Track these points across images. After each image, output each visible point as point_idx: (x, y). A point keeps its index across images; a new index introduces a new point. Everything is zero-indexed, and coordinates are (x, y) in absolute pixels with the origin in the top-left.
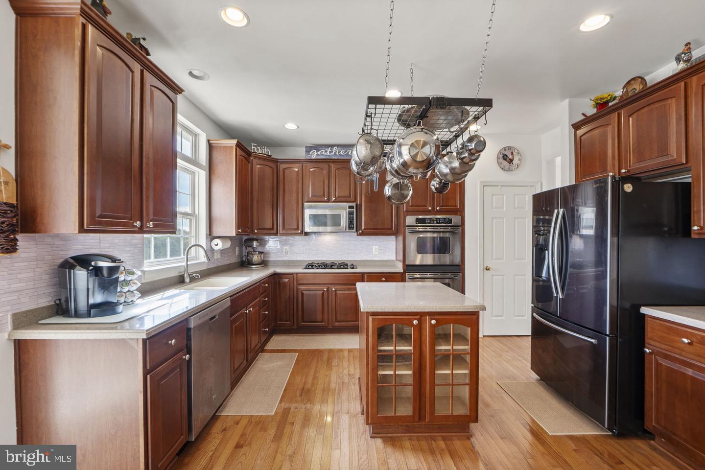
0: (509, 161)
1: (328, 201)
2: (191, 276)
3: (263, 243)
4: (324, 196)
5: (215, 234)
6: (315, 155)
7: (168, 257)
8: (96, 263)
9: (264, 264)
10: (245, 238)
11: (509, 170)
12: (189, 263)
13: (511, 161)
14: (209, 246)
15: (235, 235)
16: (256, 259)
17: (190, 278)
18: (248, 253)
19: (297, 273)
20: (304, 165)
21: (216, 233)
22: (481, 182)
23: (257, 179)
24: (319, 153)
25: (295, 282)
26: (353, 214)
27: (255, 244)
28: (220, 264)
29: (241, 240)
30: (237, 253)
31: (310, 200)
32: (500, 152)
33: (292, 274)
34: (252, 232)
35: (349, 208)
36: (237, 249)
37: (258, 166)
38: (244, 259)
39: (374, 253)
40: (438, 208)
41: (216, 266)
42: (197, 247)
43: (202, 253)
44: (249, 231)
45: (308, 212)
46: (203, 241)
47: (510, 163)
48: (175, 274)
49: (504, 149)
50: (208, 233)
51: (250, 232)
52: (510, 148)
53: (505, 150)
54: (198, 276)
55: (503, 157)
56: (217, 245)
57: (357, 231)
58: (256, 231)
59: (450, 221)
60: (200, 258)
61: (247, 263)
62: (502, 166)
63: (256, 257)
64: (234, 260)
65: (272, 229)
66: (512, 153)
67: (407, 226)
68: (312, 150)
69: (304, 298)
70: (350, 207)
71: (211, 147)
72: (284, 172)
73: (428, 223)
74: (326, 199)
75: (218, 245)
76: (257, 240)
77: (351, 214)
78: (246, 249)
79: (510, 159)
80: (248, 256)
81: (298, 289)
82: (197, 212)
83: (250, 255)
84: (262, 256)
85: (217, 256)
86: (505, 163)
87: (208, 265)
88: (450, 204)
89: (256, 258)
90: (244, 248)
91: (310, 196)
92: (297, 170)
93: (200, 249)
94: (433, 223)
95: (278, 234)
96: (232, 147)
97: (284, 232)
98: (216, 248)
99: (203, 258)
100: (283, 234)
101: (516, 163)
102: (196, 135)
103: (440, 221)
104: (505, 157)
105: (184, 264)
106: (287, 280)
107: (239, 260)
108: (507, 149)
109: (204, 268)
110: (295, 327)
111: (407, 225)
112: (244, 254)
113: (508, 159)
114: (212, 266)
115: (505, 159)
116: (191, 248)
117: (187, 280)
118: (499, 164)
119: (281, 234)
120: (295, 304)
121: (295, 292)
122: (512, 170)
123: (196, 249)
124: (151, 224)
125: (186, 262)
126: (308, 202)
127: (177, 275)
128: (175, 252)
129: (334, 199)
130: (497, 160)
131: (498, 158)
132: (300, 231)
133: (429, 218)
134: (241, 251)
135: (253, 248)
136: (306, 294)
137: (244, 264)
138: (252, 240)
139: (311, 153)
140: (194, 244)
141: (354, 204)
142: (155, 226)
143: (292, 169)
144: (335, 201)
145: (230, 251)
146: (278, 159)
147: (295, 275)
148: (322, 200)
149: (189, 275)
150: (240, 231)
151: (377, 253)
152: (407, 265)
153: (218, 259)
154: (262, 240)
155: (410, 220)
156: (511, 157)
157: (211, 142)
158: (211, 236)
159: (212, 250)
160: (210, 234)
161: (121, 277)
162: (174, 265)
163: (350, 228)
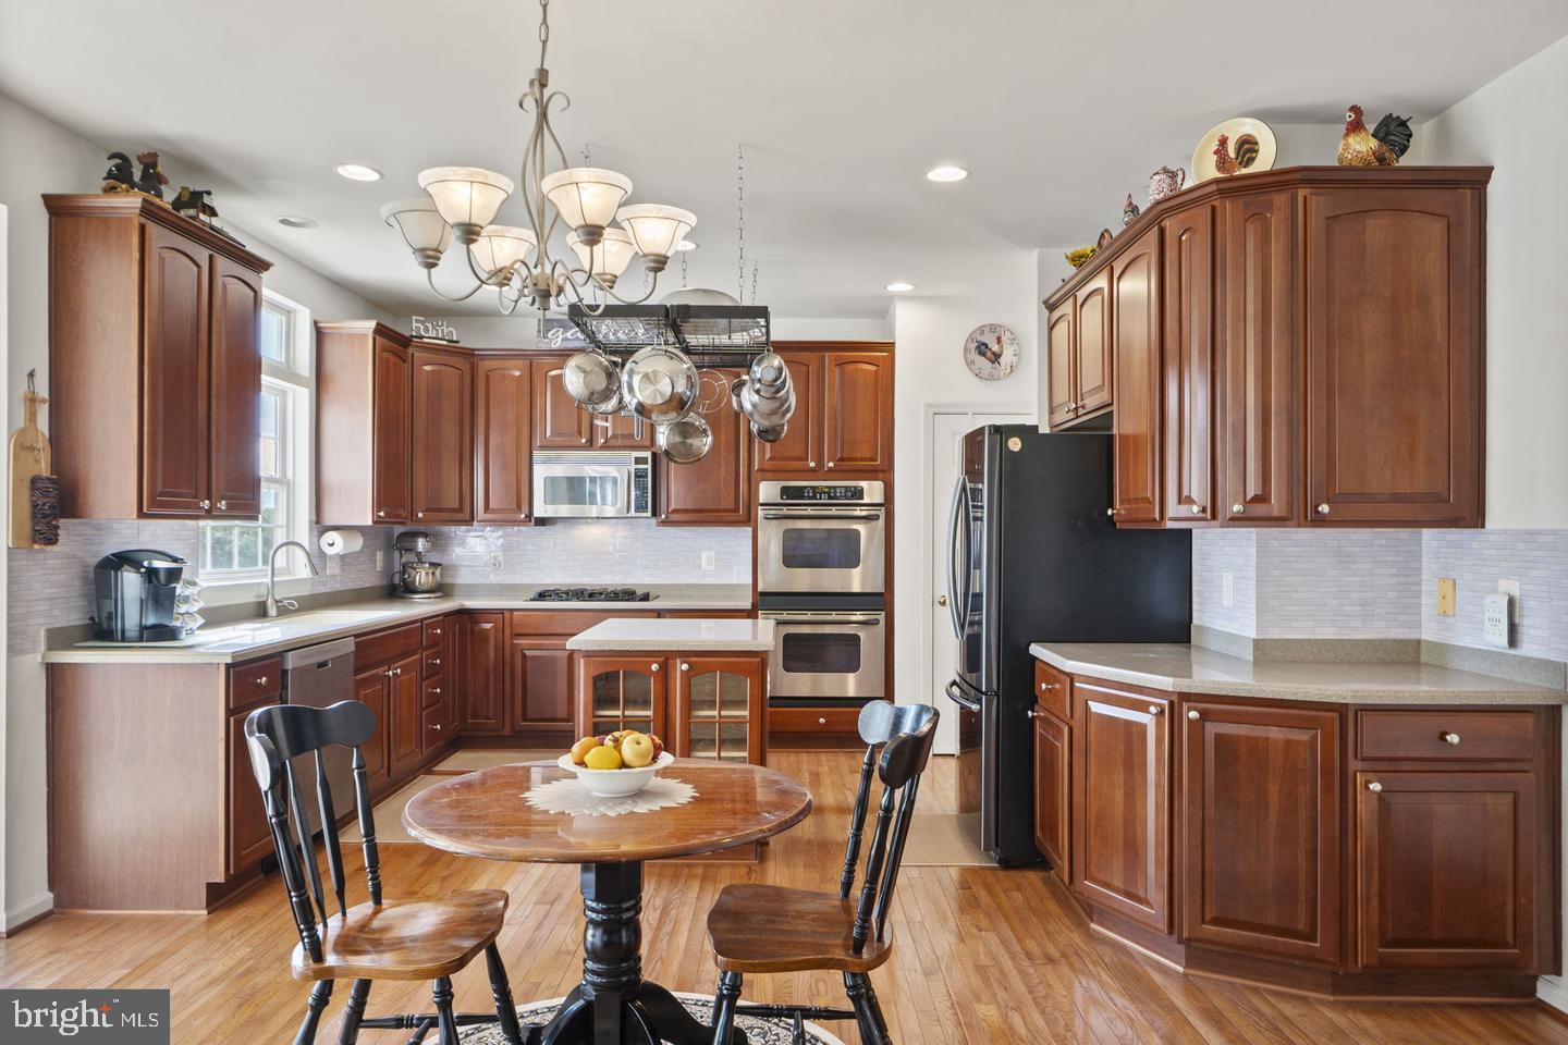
0: (993, 357)
1: (591, 444)
2: (279, 604)
3: (439, 542)
4: (580, 433)
5: (329, 520)
6: (560, 340)
7: (236, 566)
8: (150, 563)
9: (442, 590)
10: (398, 530)
11: (991, 378)
12: (275, 579)
13: (996, 357)
14: (316, 548)
15: (370, 523)
16: (423, 580)
17: (277, 607)
18: (405, 566)
19: (512, 610)
20: (535, 362)
21: (330, 518)
22: (929, 406)
23: (423, 397)
24: (569, 335)
25: (507, 631)
26: (647, 476)
27: (421, 544)
28: (338, 587)
29: (389, 536)
30: (379, 564)
31: (548, 444)
32: (971, 338)
33: (501, 611)
34: (413, 515)
35: (636, 463)
36: (379, 556)
37: (427, 368)
38: (397, 580)
39: (704, 566)
40: (831, 464)
41: (328, 590)
42: (291, 547)
43: (301, 558)
44: (404, 514)
45: (541, 472)
46: (303, 534)
47: (993, 362)
48: (249, 598)
49: (981, 330)
50: (314, 519)
51: (406, 518)
52: (993, 328)
53: (982, 333)
54: (294, 606)
55: (978, 347)
56: (332, 545)
57: (654, 514)
58: (420, 515)
59: (858, 493)
60: (296, 570)
61: (402, 589)
62: (975, 368)
63: (423, 573)
64: (371, 579)
65: (460, 510)
66: (999, 340)
67: (762, 505)
68: (554, 327)
69: (528, 666)
70: (638, 461)
71: (320, 335)
72: (488, 378)
73: (809, 498)
74: (584, 441)
75: (336, 544)
76: (425, 535)
77: (640, 477)
78: (401, 557)
79: (994, 354)
80: (404, 572)
81: (513, 645)
82: (290, 475)
83: (410, 570)
84: (438, 572)
85: (333, 569)
86: (982, 362)
87: (313, 586)
88: (859, 456)
89: (422, 577)
90: (397, 554)
91: (548, 434)
92: (518, 373)
93: (298, 550)
94: (820, 499)
95: (475, 523)
96: (365, 335)
97: (488, 516)
98: (330, 551)
99: (303, 571)
100: (484, 521)
101: (1009, 363)
102: (289, 312)
103: (835, 492)
104: (982, 349)
105: (267, 580)
106: (488, 626)
107: (384, 583)
108: (987, 330)
109: (305, 591)
110: (507, 732)
111: (761, 501)
112: (397, 567)
113: (989, 353)
114: (322, 589)
115: (982, 354)
116: (277, 550)
117: (272, 611)
118: (970, 364)
119: (481, 521)
120: (508, 680)
121: (508, 652)
122: (999, 379)
123: (288, 552)
124: (223, 505)
125: (270, 576)
126: (543, 448)
127: (254, 600)
128: (248, 558)
129: (602, 441)
130: (965, 355)
131: (966, 350)
132: (523, 516)
133: (811, 487)
134: (388, 562)
135: (418, 554)
136: (533, 657)
137: (397, 589)
138: (414, 535)
139: (550, 335)
140: (285, 541)
141: (648, 454)
142: (229, 507)
143: (507, 372)
144: (605, 447)
145: (362, 559)
146: (474, 350)
147: (507, 614)
148: (576, 444)
149: (277, 602)
150: (382, 514)
151: (712, 568)
152: (762, 594)
153: (334, 576)
154: (438, 535)
155: (767, 491)
156: (995, 348)
157: (320, 325)
158: (320, 526)
159: (322, 555)
160: (318, 521)
161: (179, 589)
162: (245, 581)
163: (638, 509)
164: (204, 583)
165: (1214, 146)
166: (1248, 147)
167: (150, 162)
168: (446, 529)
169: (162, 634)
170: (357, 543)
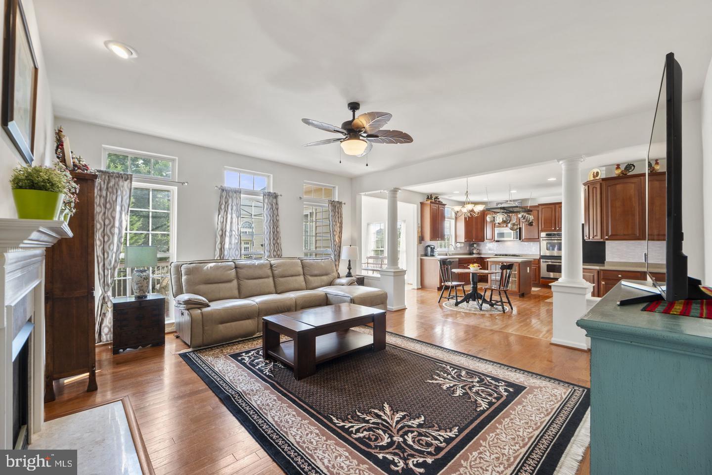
3: (478, 245)
7: (443, 248)
8: (431, 247)
9: (479, 254)
10: (470, 243)
14: (455, 246)
15: (464, 242)
16: (475, 252)
21: (458, 241)
26: (518, 232)
27: (475, 245)
28: (460, 252)
29: (468, 244)
30: (467, 249)
34: (473, 241)
36: (468, 247)
40: (558, 229)
43: (453, 247)
44: (471, 241)
46: (453, 243)
54: (451, 255)
57: (520, 240)
58: (475, 240)
60: (452, 249)
61: (472, 253)
63: (475, 250)
64: (466, 252)
65: (482, 239)
67: (542, 237)
73: (552, 236)
75: (459, 245)
77: (516, 232)
78: (472, 248)
80: (472, 250)
82: (451, 234)
84: (478, 250)
85: (459, 249)
90: (470, 247)
94: (555, 236)
95: (484, 242)
107: (469, 252)
109: (454, 252)
114: (457, 253)
116: (449, 246)
117: (448, 255)
119: (486, 241)
123: (451, 246)
124: (440, 239)
125: (448, 249)
126: (497, 227)
127: (445, 252)
128: (445, 247)
132: (493, 240)
135: (475, 247)
140: (450, 244)
145: (464, 248)
149: (449, 253)
150: (467, 240)
152: (542, 256)
155: (543, 234)
158: (456, 242)
159: (457, 247)
160: (456, 241)
161: (435, 250)
162: (444, 250)
163: (516, 238)
164: (438, 250)
165: (593, 173)
166: (597, 173)
167: (431, 195)
168: (480, 243)
169: (433, 256)
170: (463, 245)
